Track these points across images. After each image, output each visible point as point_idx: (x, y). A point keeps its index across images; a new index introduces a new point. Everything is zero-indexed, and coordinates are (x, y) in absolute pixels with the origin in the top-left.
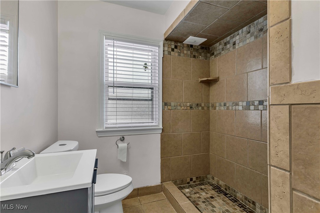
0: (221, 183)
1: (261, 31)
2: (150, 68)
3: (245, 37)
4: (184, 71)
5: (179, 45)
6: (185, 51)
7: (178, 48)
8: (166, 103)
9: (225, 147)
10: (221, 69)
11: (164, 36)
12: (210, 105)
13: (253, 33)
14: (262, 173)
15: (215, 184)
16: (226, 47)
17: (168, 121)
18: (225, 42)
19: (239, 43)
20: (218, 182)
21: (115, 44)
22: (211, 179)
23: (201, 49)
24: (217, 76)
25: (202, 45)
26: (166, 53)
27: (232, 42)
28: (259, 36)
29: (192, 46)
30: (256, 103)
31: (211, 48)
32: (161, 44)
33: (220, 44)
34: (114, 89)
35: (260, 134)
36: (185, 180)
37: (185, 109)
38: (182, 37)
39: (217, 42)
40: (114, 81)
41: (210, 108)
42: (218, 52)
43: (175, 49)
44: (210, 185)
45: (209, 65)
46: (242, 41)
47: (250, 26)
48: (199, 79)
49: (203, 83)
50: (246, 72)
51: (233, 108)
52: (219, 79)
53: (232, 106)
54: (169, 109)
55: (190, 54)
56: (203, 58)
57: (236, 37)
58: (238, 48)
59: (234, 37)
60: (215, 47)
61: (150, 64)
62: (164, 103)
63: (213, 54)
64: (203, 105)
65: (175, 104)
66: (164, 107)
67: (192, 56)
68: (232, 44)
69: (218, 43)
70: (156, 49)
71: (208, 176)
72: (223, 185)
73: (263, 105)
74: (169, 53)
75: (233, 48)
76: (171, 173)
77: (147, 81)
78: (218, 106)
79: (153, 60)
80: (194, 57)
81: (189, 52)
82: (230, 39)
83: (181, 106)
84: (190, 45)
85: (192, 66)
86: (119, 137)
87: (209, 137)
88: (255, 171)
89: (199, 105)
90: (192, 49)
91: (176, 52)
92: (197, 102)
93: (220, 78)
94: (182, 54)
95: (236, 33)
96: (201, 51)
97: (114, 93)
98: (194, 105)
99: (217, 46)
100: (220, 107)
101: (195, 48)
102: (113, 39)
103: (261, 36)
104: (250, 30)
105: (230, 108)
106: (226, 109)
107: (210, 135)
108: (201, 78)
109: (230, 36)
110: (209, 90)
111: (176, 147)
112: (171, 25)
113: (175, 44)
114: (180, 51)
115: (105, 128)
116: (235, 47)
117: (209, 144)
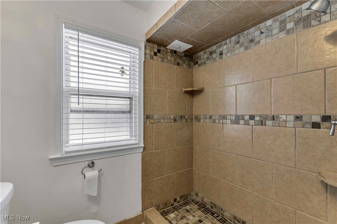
0: (206, 200)
1: (252, 42)
2: (128, 73)
3: (234, 47)
4: (168, 79)
5: (162, 50)
6: (168, 57)
7: (161, 53)
8: (148, 116)
9: (211, 162)
10: (207, 79)
11: (145, 37)
12: (194, 117)
13: (243, 44)
14: (254, 192)
15: (199, 201)
16: (212, 56)
17: (150, 136)
18: (210, 51)
19: (226, 53)
20: (203, 199)
21: (80, 37)
22: (195, 196)
23: (184, 56)
24: (202, 87)
25: (186, 52)
26: (148, 56)
27: (218, 51)
28: (250, 47)
29: (175, 52)
30: (247, 118)
31: (194, 56)
32: (143, 45)
33: (205, 53)
34: (79, 98)
35: (251, 150)
36: (168, 202)
37: (168, 122)
38: (167, 40)
39: (202, 50)
40: (78, 88)
41: (194, 120)
42: (202, 61)
43: (158, 54)
44: (195, 203)
45: (192, 74)
46: (230, 51)
47: (239, 36)
48: (183, 88)
49: (186, 93)
50: (234, 84)
51: (220, 121)
52: (203, 90)
53: (219, 119)
54: (151, 123)
55: (174, 60)
56: (186, 67)
57: (223, 46)
58: (226, 58)
59: (220, 46)
60: (199, 55)
61: (128, 68)
62: (145, 116)
63: (197, 63)
64: (187, 117)
65: (158, 117)
66: (145, 120)
67: (176, 63)
68: (218, 54)
69: (203, 52)
70: (136, 51)
71: (192, 193)
72: (208, 202)
73: (254, 120)
74: (152, 58)
75: (220, 58)
76: (154, 198)
77: (124, 90)
78: (202, 118)
79: (132, 63)
80: (178, 64)
81: (173, 58)
82: (217, 48)
83: (164, 119)
84: (173, 51)
85: (176, 74)
86: (87, 163)
87: (193, 151)
88: (245, 189)
89: (182, 117)
90: (175, 56)
91: (159, 57)
92: (181, 114)
93: (205, 88)
94: (165, 60)
95: (223, 42)
96: (184, 58)
97: (79, 104)
98: (178, 117)
99: (201, 55)
100: (205, 120)
101: (179, 54)
102: (78, 30)
103: (252, 47)
104: (239, 41)
105: (217, 121)
106: (212, 122)
107: (194, 149)
108: (185, 88)
109: (216, 45)
110: (192, 101)
111: (159, 166)
112: (156, 22)
113: (157, 47)
114: (163, 56)
115: (65, 153)
116: (223, 57)
117: (193, 159)
